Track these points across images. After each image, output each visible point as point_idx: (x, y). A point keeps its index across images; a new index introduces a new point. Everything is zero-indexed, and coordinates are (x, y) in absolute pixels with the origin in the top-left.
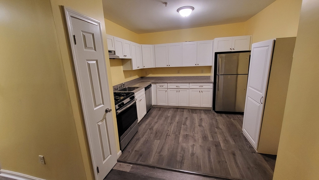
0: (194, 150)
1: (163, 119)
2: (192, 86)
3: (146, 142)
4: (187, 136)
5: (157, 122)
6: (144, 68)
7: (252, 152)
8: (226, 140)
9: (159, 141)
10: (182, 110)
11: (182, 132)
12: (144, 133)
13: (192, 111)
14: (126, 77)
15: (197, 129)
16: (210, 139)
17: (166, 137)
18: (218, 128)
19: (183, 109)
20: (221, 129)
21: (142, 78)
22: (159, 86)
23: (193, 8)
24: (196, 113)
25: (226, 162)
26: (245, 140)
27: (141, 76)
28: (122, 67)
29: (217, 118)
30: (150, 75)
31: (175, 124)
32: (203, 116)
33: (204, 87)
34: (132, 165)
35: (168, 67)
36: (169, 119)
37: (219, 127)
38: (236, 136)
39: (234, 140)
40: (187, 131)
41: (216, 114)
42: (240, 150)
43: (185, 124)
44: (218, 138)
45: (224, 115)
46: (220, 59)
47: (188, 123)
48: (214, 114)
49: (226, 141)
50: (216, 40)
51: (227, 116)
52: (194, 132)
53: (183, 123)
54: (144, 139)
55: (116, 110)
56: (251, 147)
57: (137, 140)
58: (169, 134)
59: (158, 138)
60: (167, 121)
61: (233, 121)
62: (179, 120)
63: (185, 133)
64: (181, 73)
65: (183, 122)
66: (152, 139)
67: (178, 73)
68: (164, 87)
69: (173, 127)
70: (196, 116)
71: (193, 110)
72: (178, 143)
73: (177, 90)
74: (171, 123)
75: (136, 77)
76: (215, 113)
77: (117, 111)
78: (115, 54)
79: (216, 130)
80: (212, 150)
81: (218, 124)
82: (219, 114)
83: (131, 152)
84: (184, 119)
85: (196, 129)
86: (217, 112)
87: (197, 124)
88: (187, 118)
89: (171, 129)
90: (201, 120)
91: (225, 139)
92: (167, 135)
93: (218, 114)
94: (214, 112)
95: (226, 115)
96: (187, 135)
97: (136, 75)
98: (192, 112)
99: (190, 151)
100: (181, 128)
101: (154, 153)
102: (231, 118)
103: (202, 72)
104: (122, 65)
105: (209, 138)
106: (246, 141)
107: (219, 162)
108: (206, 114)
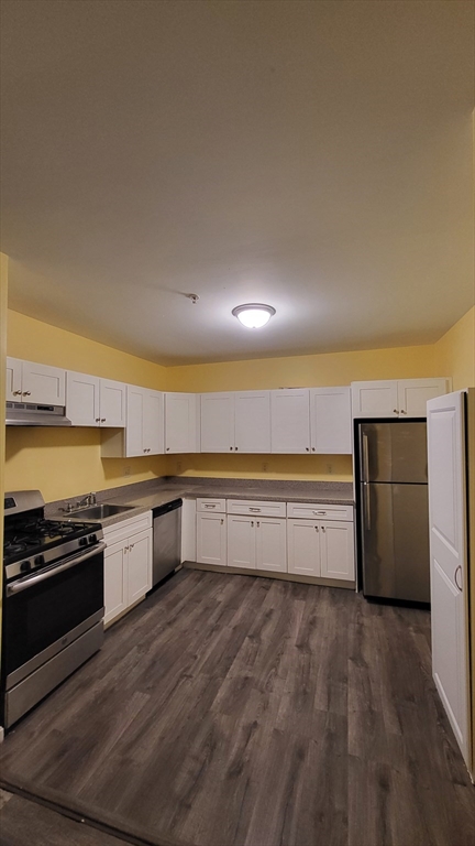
0: (249, 747)
1: (198, 610)
2: (295, 509)
3: (105, 697)
4: (244, 686)
5: (175, 620)
6: (167, 452)
7: (455, 781)
8: (372, 712)
9: (148, 697)
10: (265, 584)
11: (236, 670)
12: (117, 660)
13: (295, 589)
14: (108, 476)
15: (291, 657)
16: (319, 703)
17: (178, 682)
18: (358, 658)
19: (270, 579)
20: (367, 667)
21: (167, 479)
22: (203, 506)
23: (272, 310)
24: (304, 599)
25: (345, 821)
26: (438, 720)
27: (165, 474)
28: (99, 448)
29: (366, 621)
30: (190, 473)
31: (226, 631)
32: (325, 610)
33: (329, 515)
34: (8, 796)
35: (233, 451)
36: (214, 614)
37: (362, 659)
38: (411, 698)
39: (399, 716)
40: (252, 665)
41: (366, 605)
42: (412, 765)
43: (256, 636)
44: (346, 704)
45: (390, 611)
46: (365, 438)
47: (268, 632)
48: (359, 605)
49: (370, 717)
50: (356, 385)
51: (400, 616)
52: (273, 670)
53: (250, 633)
54: (105, 685)
55: (6, 581)
56: (454, 753)
57: (79, 687)
58: (188, 674)
59: (150, 684)
60: (207, 619)
61: (413, 634)
62: (243, 617)
63: (244, 673)
64: (271, 472)
65: (254, 627)
66: (128, 687)
67: (265, 470)
68: (217, 508)
69: (214, 644)
70: (300, 608)
71: (299, 587)
72: (206, 713)
73: (253, 519)
74: (215, 629)
75: (150, 476)
76: (365, 601)
77: (9, 585)
78: (64, 415)
79: (350, 668)
80: (308, 758)
81: (360, 644)
82: (376, 607)
83: (36, 734)
84: (259, 617)
85: (285, 659)
86: (371, 599)
87: (293, 641)
88: (269, 615)
89: (203, 653)
90: (312, 623)
91: (370, 707)
92: (182, 676)
93: (373, 605)
94: (360, 598)
95: (395, 612)
96: (246, 678)
97: (145, 471)
98: (295, 594)
99: (234, 751)
100: (238, 649)
101: (107, 750)
102: (409, 625)
103: (330, 471)
104: (101, 443)
105: (317, 700)
106: (441, 725)
107: (320, 816)
108: (334, 601)
